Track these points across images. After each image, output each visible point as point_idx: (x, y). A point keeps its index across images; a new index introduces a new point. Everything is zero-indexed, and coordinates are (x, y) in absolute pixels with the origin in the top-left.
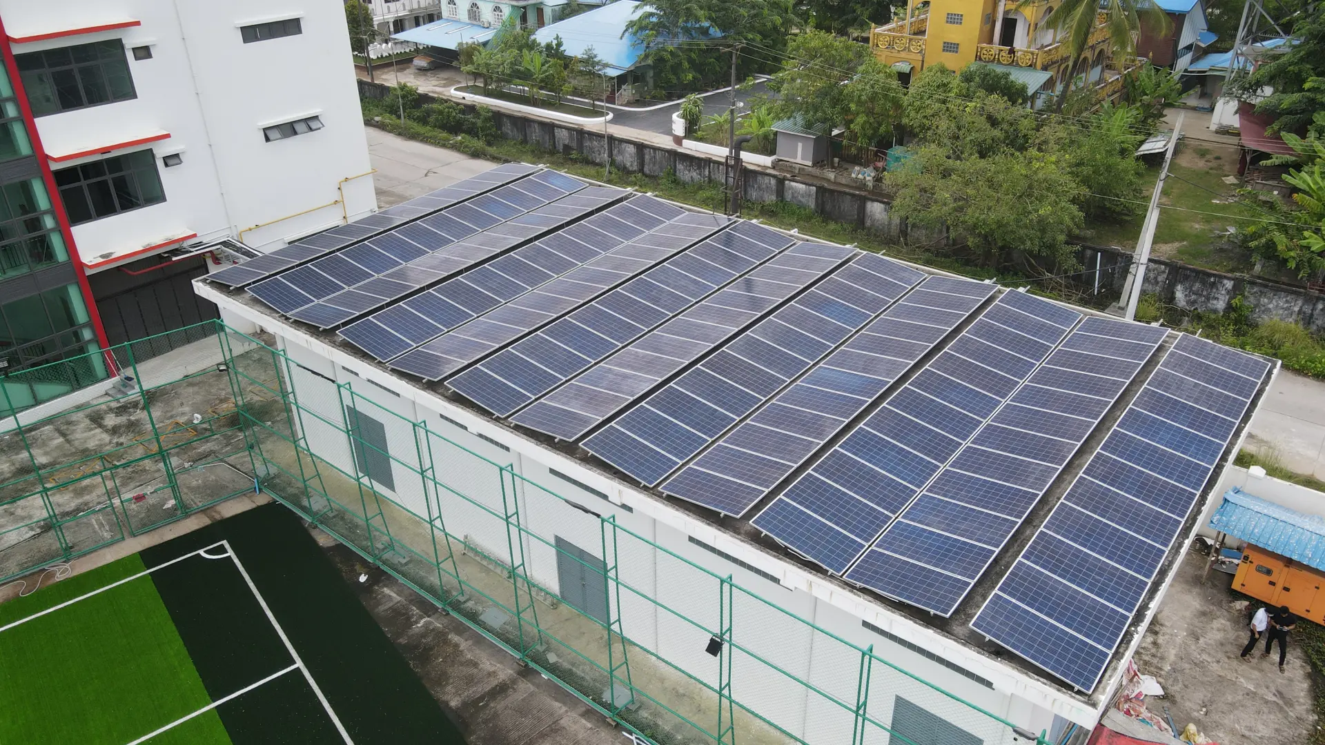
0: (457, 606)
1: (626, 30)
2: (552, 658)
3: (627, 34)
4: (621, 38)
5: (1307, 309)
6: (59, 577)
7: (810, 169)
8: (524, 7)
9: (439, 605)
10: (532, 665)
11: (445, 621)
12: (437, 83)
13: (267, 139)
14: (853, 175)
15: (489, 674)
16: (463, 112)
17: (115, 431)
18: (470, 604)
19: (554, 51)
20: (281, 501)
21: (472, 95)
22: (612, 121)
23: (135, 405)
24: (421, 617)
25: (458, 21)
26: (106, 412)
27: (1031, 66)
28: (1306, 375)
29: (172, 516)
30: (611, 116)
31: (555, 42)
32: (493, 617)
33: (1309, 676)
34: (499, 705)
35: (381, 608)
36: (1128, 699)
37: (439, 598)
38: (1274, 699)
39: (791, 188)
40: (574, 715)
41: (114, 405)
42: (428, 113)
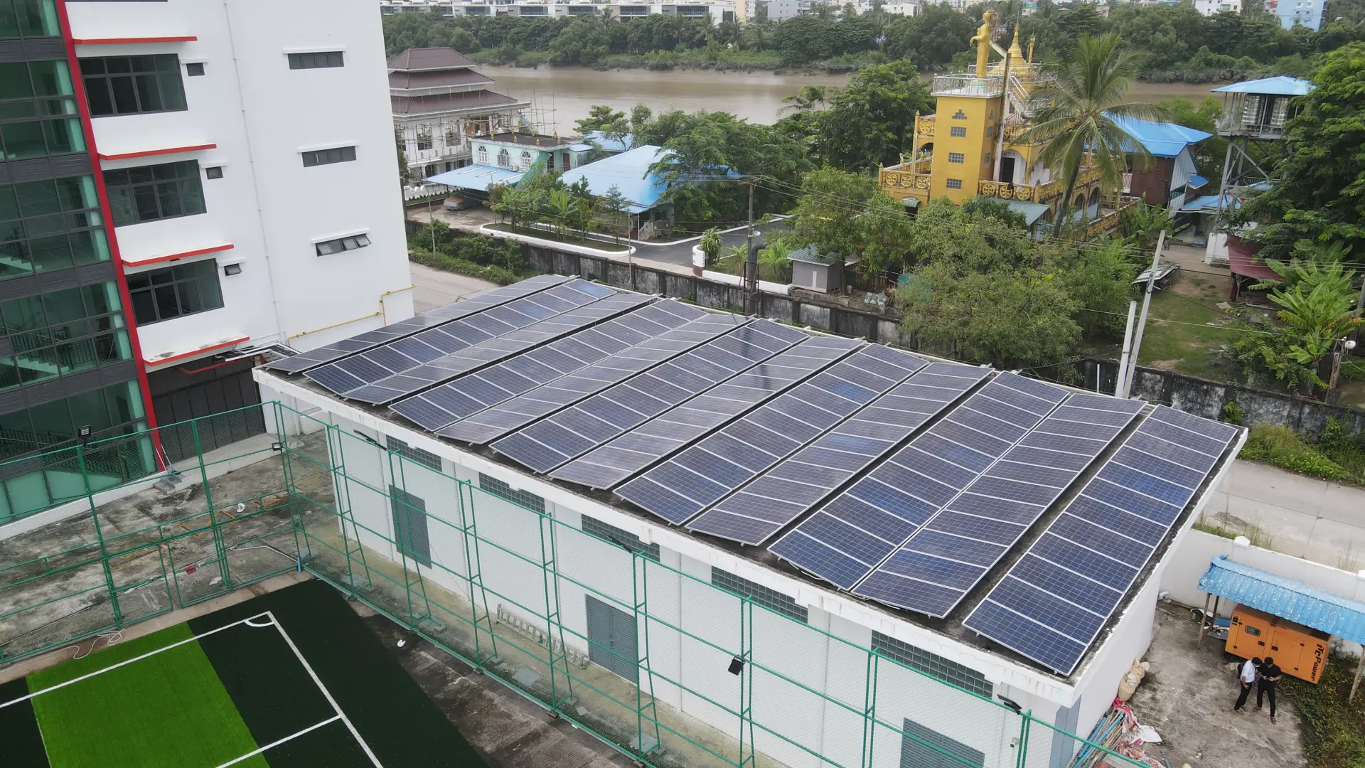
0: (491, 667)
1: (649, 171)
2: (582, 711)
3: (649, 176)
4: (644, 178)
5: (1296, 413)
6: (111, 643)
7: (825, 296)
8: (552, 153)
9: (474, 666)
10: (562, 716)
11: (480, 679)
12: (466, 221)
13: (319, 253)
14: (866, 301)
15: (522, 724)
16: (492, 245)
17: (162, 518)
18: (504, 666)
19: (579, 191)
20: (321, 578)
21: (500, 232)
22: (635, 255)
23: (181, 496)
24: (457, 676)
25: (489, 166)
26: (153, 503)
27: (1029, 199)
28: (1297, 472)
29: (218, 591)
30: (633, 250)
31: (580, 183)
32: (527, 677)
33: (1299, 726)
34: (531, 750)
35: (419, 668)
36: (1127, 745)
37: (475, 661)
38: (1266, 745)
39: (807, 310)
40: (602, 758)
41: (162, 496)
42: (459, 246)
